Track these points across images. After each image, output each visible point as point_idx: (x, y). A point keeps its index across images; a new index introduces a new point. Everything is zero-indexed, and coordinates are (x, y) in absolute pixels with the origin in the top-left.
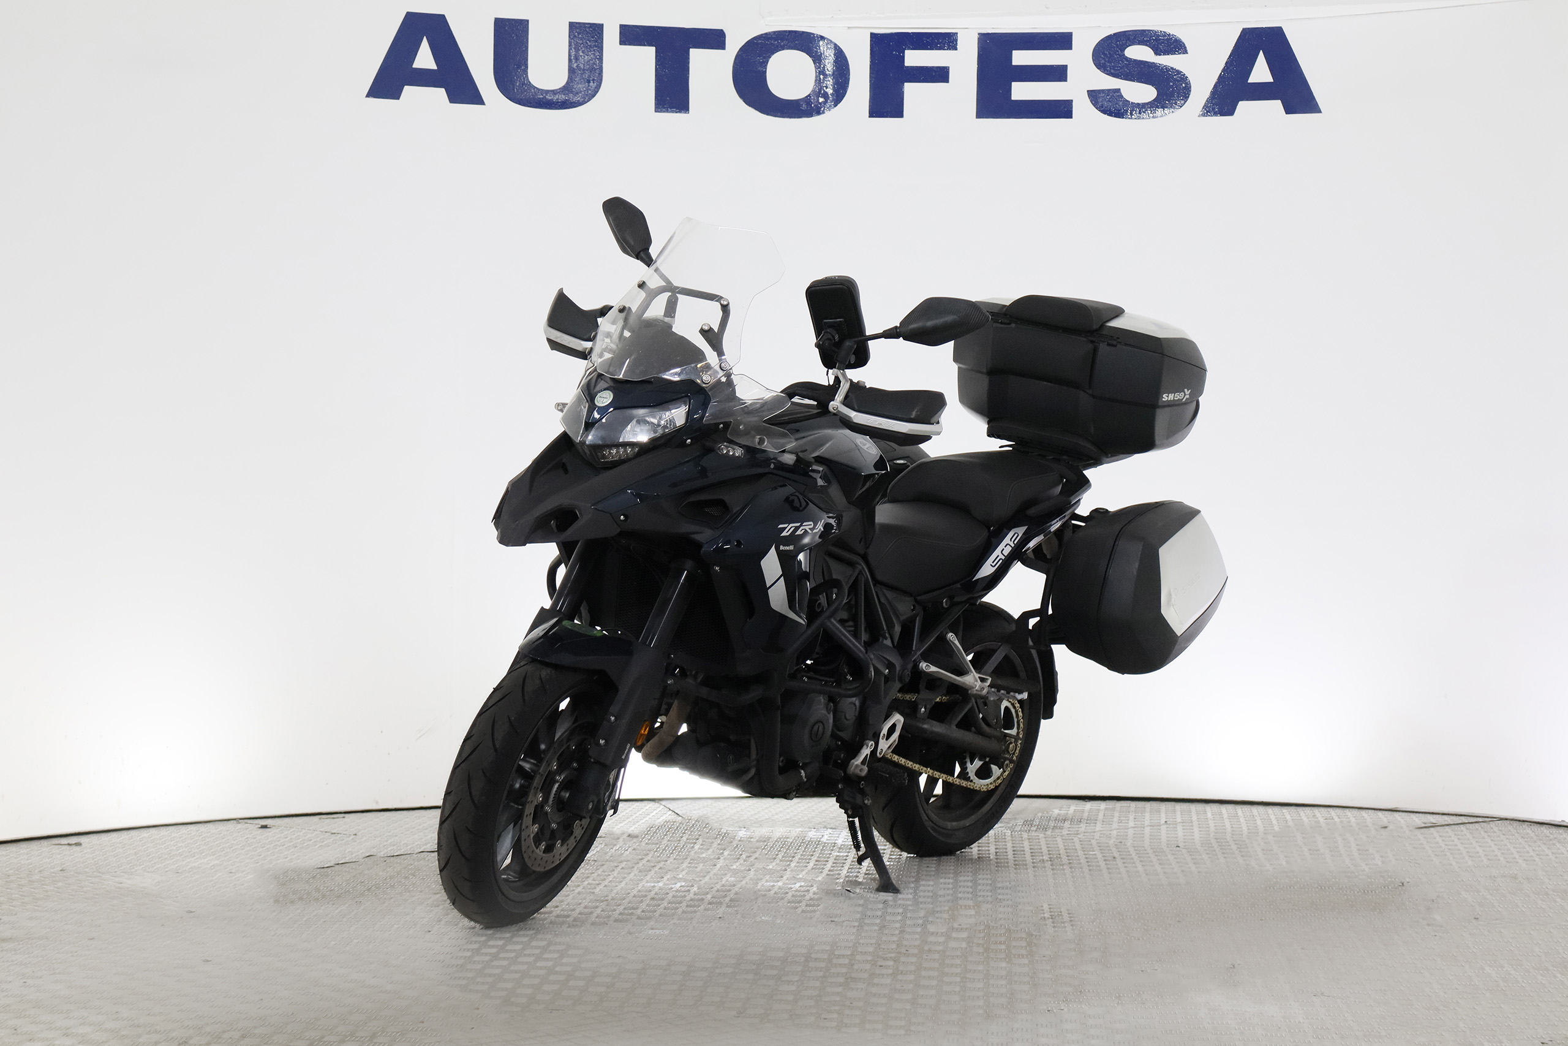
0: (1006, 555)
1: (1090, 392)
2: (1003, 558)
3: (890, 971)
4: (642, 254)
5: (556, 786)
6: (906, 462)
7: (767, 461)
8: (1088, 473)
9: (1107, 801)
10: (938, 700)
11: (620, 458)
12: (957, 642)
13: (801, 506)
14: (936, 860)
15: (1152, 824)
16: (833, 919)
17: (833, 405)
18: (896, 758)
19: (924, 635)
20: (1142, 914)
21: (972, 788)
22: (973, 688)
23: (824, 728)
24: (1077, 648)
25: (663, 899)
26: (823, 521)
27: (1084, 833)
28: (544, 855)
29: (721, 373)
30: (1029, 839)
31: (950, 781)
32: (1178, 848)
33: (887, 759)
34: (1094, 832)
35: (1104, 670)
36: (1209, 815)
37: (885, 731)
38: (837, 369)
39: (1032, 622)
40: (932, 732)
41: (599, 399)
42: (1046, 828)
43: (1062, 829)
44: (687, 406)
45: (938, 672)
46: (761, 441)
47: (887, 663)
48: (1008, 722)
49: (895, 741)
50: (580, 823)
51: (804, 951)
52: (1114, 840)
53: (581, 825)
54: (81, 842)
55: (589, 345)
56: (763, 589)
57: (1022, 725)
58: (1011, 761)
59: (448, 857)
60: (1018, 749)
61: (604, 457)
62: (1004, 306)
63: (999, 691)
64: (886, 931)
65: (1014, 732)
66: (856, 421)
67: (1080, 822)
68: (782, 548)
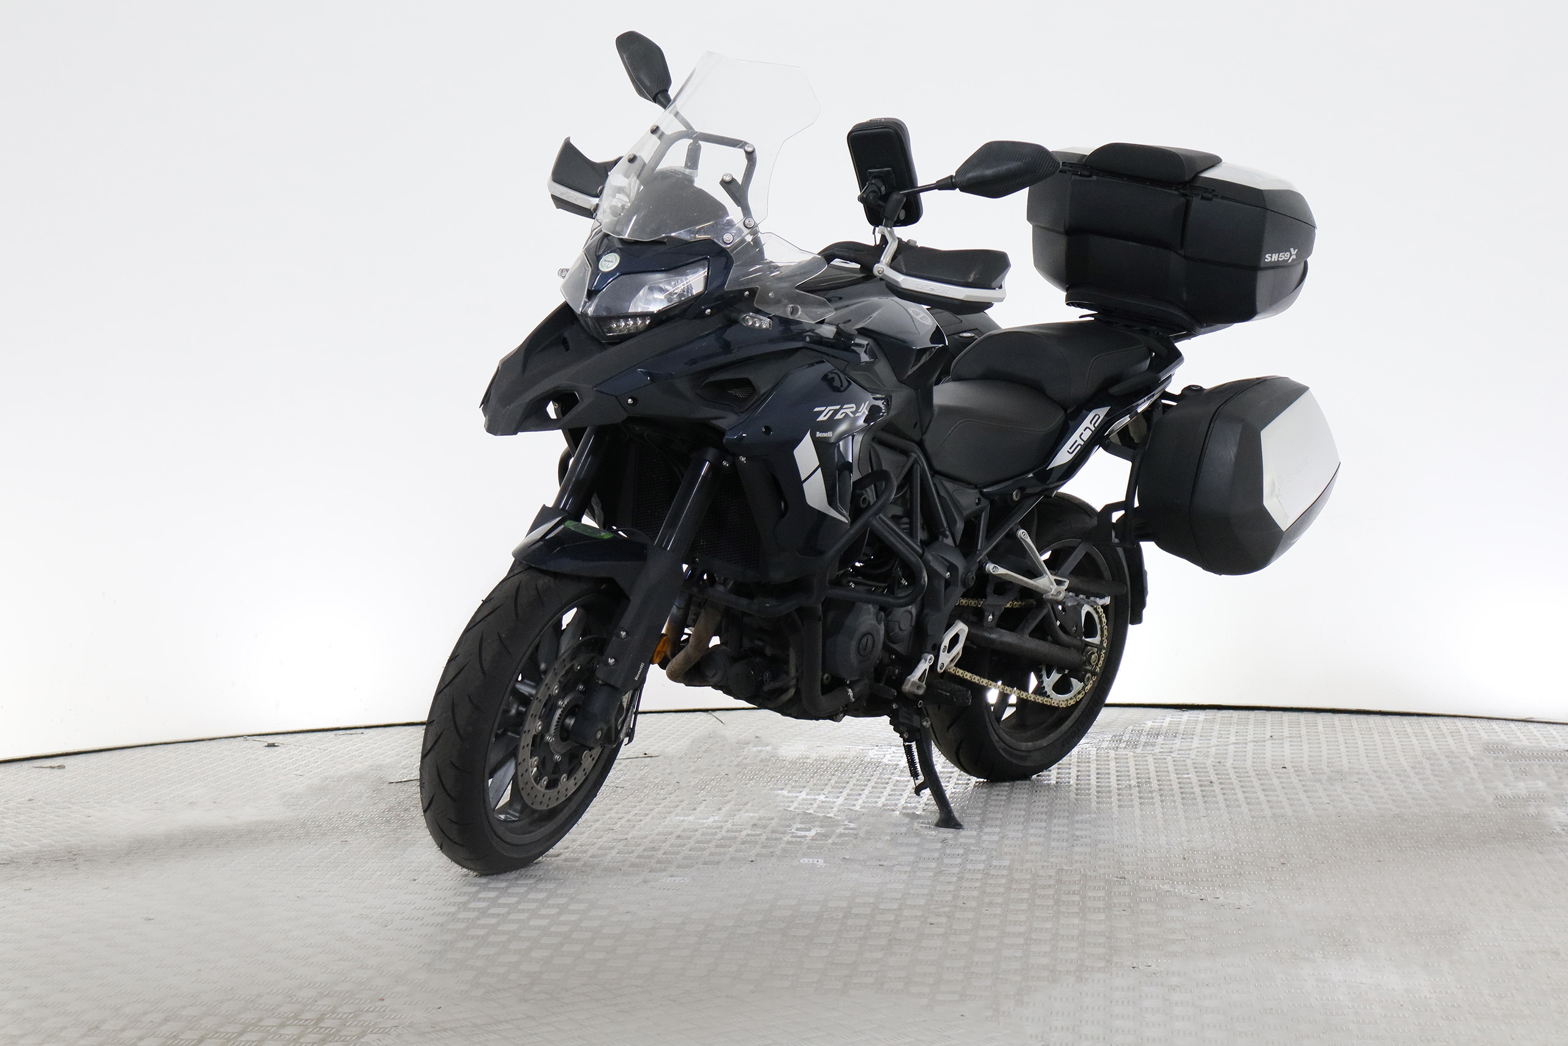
0: (1085, 440)
1: (1182, 252)
2: (1082, 443)
3: (942, 931)
4: (660, 97)
5: (559, 712)
6: (973, 335)
7: (800, 336)
8: (1180, 345)
9: (1207, 710)
10: (1008, 605)
11: (628, 331)
12: (1029, 540)
13: (842, 386)
14: (1008, 786)
15: (1255, 739)
16: (882, 863)
17: (878, 267)
18: (960, 672)
19: (990, 534)
20: (1240, 854)
21: (1049, 704)
22: (1050, 592)
23: (874, 641)
24: (1169, 545)
25: (689, 838)
26: (867, 403)
27: (1179, 750)
28: (547, 791)
29: (746, 231)
30: (1116, 759)
31: (1024, 697)
32: (1284, 769)
33: (950, 673)
34: (1191, 750)
35: (1198, 569)
36: (1320, 728)
37: (946, 642)
38: (885, 226)
39: (1116, 516)
40: (1002, 643)
41: (604, 263)
42: (1136, 745)
43: (1155, 746)
44: (706, 269)
45: (1007, 574)
46: (794, 311)
47: (948, 564)
48: (1090, 628)
49: (958, 653)
50: (589, 753)
51: (844, 904)
52: (1212, 759)
53: (591, 756)
54: (65, 765)
55: (595, 201)
56: (797, 483)
57: (1106, 632)
58: (1094, 674)
59: (432, 796)
60: (1102, 659)
61: (611, 330)
62: (1084, 156)
63: (1077, 595)
64: (942, 878)
65: (1096, 640)
66: (904, 286)
67: (1175, 736)
68: (818, 434)
